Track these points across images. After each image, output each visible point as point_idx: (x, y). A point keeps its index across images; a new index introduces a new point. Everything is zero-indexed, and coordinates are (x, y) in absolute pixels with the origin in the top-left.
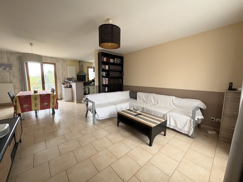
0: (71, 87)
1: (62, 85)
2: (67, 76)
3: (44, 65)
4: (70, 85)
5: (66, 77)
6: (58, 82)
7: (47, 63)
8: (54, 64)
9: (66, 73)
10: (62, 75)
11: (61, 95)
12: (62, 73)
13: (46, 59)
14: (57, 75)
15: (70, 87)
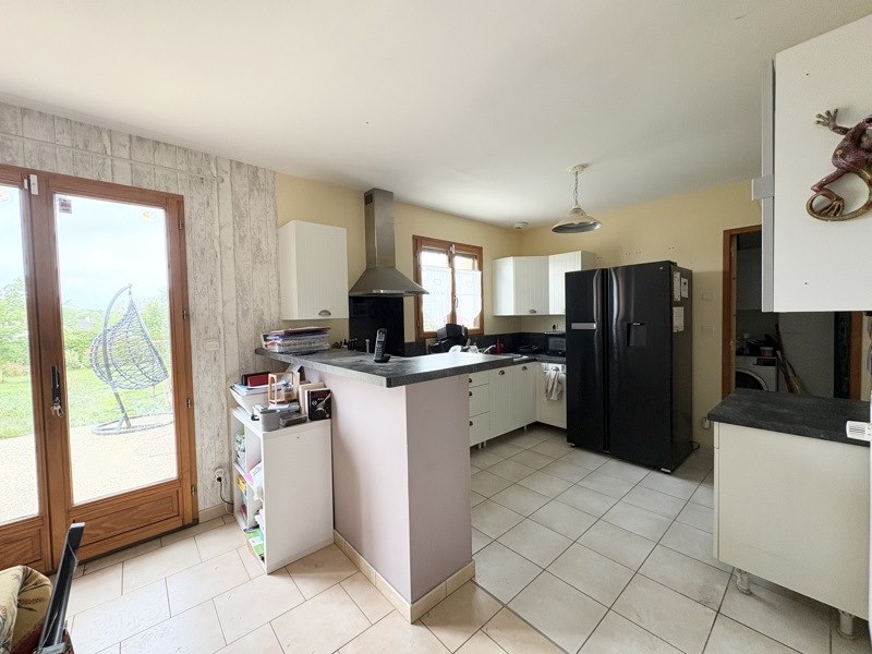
0: (322, 406)
1: (241, 393)
2: (274, 309)
3: (66, 207)
4: (313, 396)
5: (271, 315)
6: (199, 364)
7: (98, 183)
8: (174, 206)
9: (274, 286)
10: (240, 299)
11: (228, 475)
12: (239, 281)
13: (94, 148)
14: (198, 304)
15: (315, 415)
